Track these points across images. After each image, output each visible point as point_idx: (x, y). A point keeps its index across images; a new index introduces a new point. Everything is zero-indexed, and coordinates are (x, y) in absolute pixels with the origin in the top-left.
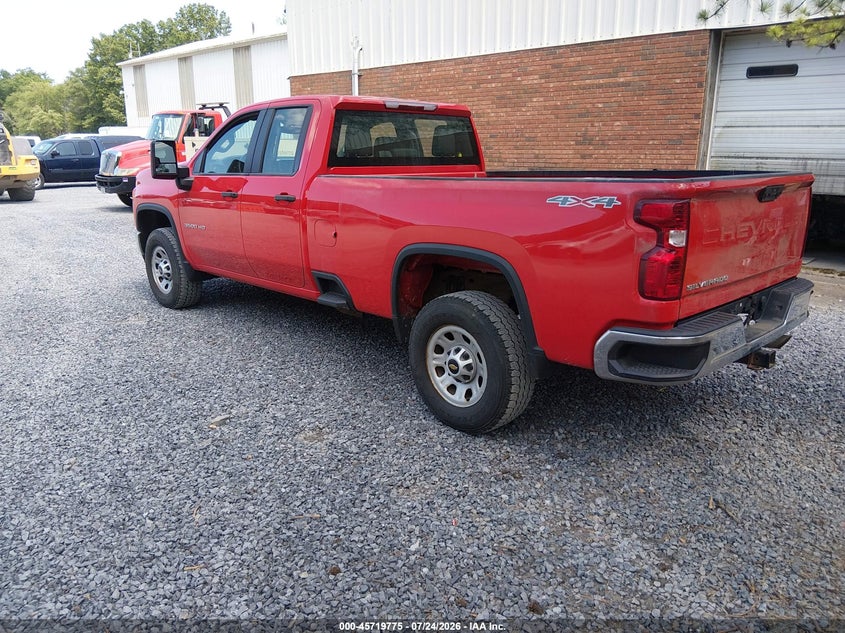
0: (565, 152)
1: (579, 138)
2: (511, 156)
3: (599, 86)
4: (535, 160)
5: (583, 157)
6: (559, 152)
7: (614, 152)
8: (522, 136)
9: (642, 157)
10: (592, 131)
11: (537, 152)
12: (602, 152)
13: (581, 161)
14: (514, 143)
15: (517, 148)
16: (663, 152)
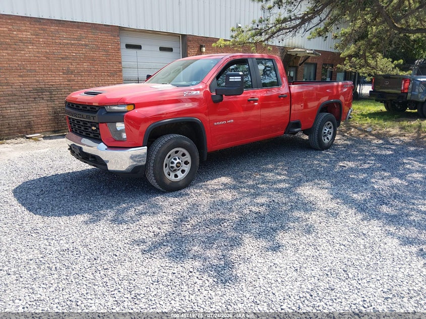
0: (57, 78)
1: (65, 71)
2: (17, 81)
3: (72, 44)
4: (36, 84)
5: (69, 81)
6: (53, 78)
7: (86, 78)
8: (24, 69)
9: (100, 80)
10: (72, 67)
11: (38, 79)
12: (79, 78)
13: (68, 83)
14: (19, 74)
15: (20, 76)
16: (109, 78)
